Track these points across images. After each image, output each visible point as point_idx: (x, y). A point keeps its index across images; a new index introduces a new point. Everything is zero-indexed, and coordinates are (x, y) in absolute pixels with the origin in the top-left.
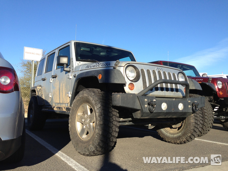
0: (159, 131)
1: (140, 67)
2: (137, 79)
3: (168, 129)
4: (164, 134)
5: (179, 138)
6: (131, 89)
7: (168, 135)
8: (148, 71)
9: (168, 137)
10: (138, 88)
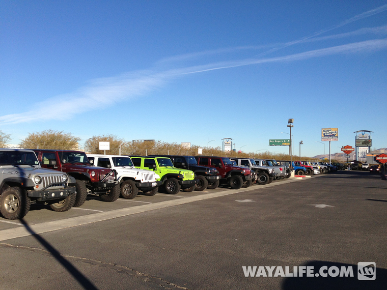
0: (51, 205)
1: (41, 176)
2: (40, 183)
3: (57, 203)
4: (54, 207)
5: (62, 208)
6: (37, 188)
7: (56, 207)
8: (46, 178)
9: (56, 208)
10: (41, 187)
